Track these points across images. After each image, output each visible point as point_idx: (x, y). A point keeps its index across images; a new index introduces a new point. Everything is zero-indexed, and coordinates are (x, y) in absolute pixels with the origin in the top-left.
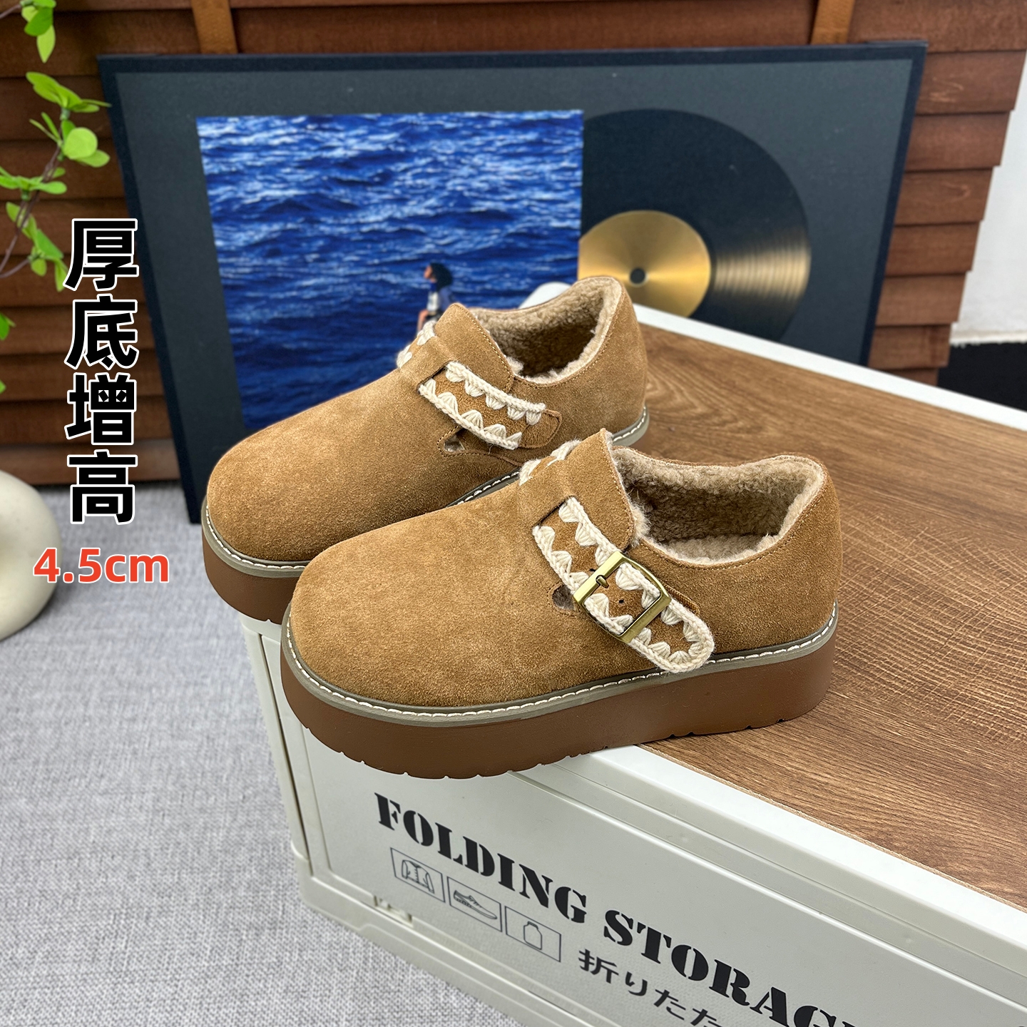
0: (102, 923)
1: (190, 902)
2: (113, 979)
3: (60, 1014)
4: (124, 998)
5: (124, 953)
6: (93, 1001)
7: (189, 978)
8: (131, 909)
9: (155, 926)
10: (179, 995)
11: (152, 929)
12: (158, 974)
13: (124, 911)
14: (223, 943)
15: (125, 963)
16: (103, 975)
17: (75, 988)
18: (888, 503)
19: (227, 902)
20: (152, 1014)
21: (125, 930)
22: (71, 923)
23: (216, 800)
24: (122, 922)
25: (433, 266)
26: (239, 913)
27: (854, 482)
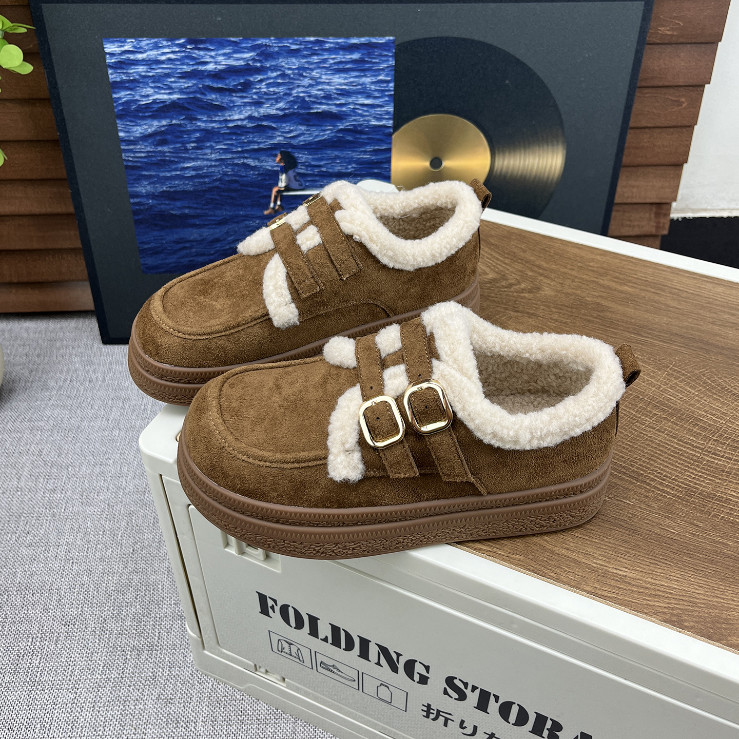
18: (642, 344)
25: (282, 153)
27: (615, 329)
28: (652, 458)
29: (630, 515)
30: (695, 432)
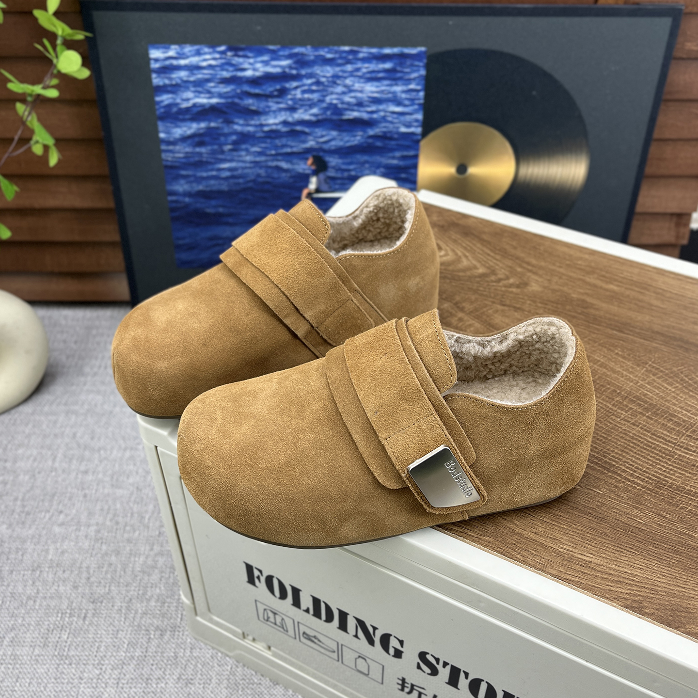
0: (52, 619)
1: (116, 608)
2: (57, 661)
3: (18, 684)
4: (64, 676)
5: (66, 642)
6: (41, 676)
7: (110, 664)
8: (73, 610)
9: (90, 624)
10: (103, 676)
11: (88, 626)
12: (89, 659)
13: (68, 611)
14: (137, 639)
15: (66, 649)
16: (50, 657)
17: (30, 665)
19: (142, 610)
20: (82, 689)
21: (68, 625)
22: (30, 617)
23: (139, 534)
24: (67, 619)
25: (314, 157)
26: (150, 618)
28: (625, 450)
29: (600, 504)
30: (669, 427)
